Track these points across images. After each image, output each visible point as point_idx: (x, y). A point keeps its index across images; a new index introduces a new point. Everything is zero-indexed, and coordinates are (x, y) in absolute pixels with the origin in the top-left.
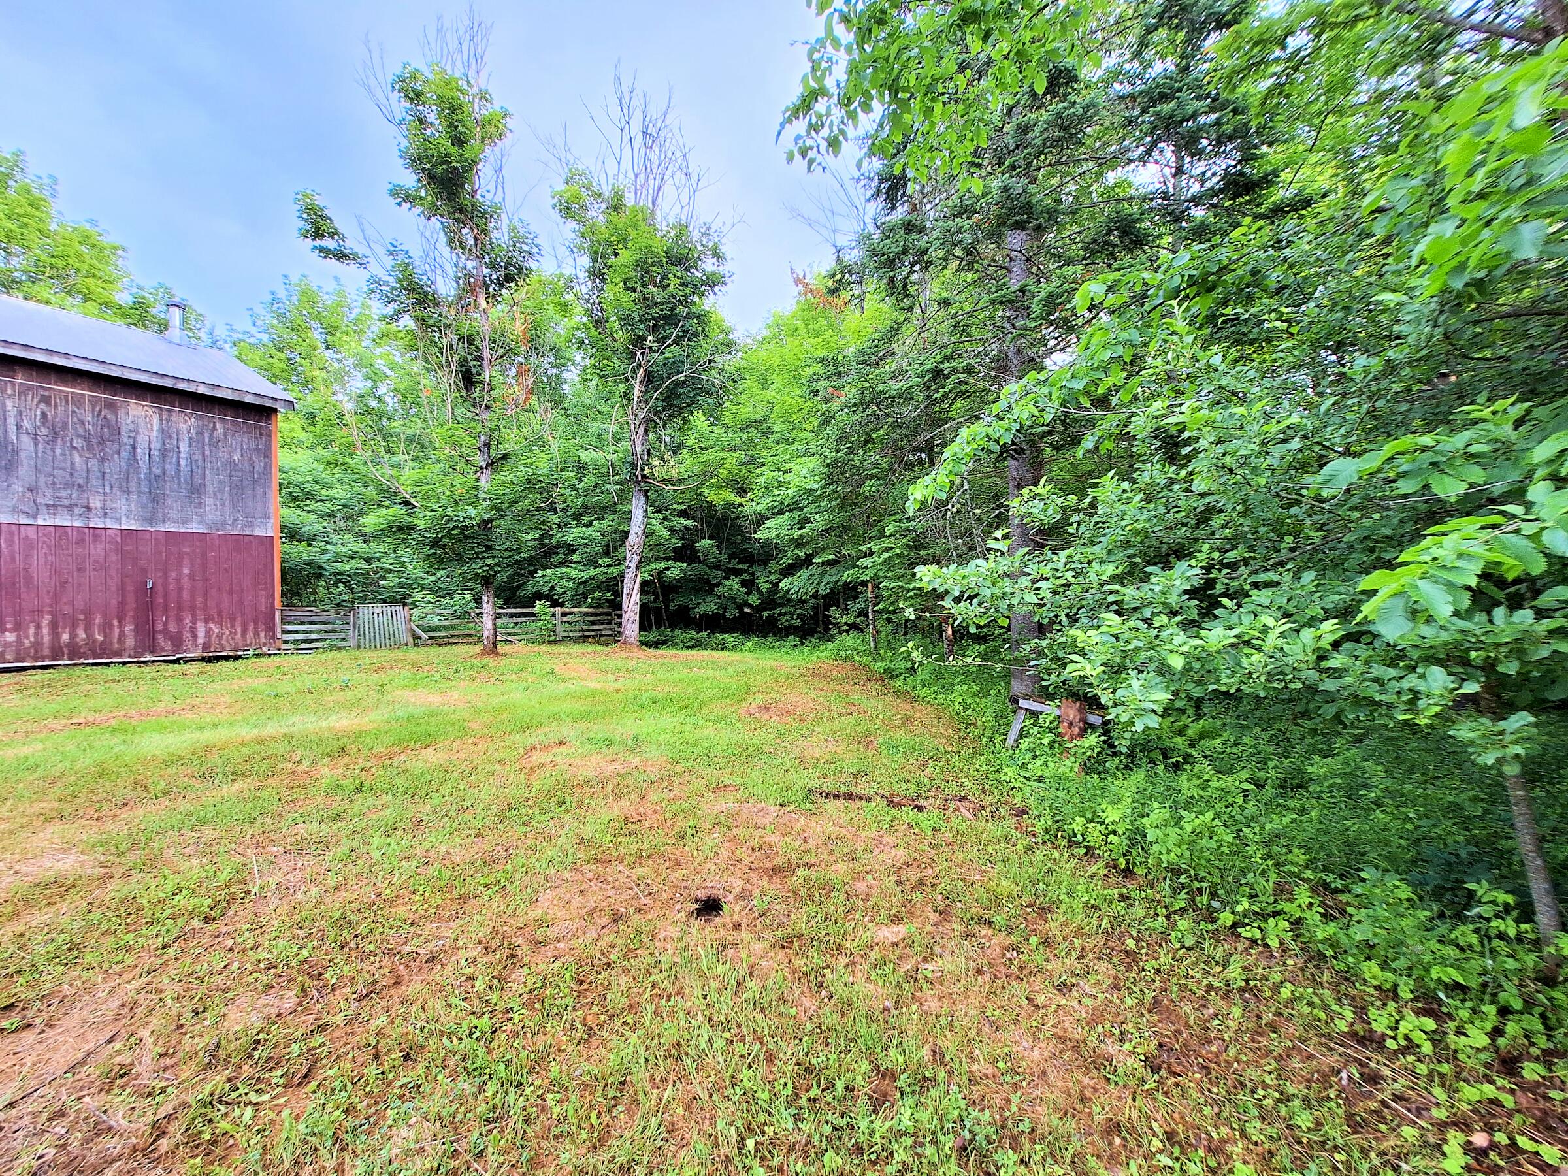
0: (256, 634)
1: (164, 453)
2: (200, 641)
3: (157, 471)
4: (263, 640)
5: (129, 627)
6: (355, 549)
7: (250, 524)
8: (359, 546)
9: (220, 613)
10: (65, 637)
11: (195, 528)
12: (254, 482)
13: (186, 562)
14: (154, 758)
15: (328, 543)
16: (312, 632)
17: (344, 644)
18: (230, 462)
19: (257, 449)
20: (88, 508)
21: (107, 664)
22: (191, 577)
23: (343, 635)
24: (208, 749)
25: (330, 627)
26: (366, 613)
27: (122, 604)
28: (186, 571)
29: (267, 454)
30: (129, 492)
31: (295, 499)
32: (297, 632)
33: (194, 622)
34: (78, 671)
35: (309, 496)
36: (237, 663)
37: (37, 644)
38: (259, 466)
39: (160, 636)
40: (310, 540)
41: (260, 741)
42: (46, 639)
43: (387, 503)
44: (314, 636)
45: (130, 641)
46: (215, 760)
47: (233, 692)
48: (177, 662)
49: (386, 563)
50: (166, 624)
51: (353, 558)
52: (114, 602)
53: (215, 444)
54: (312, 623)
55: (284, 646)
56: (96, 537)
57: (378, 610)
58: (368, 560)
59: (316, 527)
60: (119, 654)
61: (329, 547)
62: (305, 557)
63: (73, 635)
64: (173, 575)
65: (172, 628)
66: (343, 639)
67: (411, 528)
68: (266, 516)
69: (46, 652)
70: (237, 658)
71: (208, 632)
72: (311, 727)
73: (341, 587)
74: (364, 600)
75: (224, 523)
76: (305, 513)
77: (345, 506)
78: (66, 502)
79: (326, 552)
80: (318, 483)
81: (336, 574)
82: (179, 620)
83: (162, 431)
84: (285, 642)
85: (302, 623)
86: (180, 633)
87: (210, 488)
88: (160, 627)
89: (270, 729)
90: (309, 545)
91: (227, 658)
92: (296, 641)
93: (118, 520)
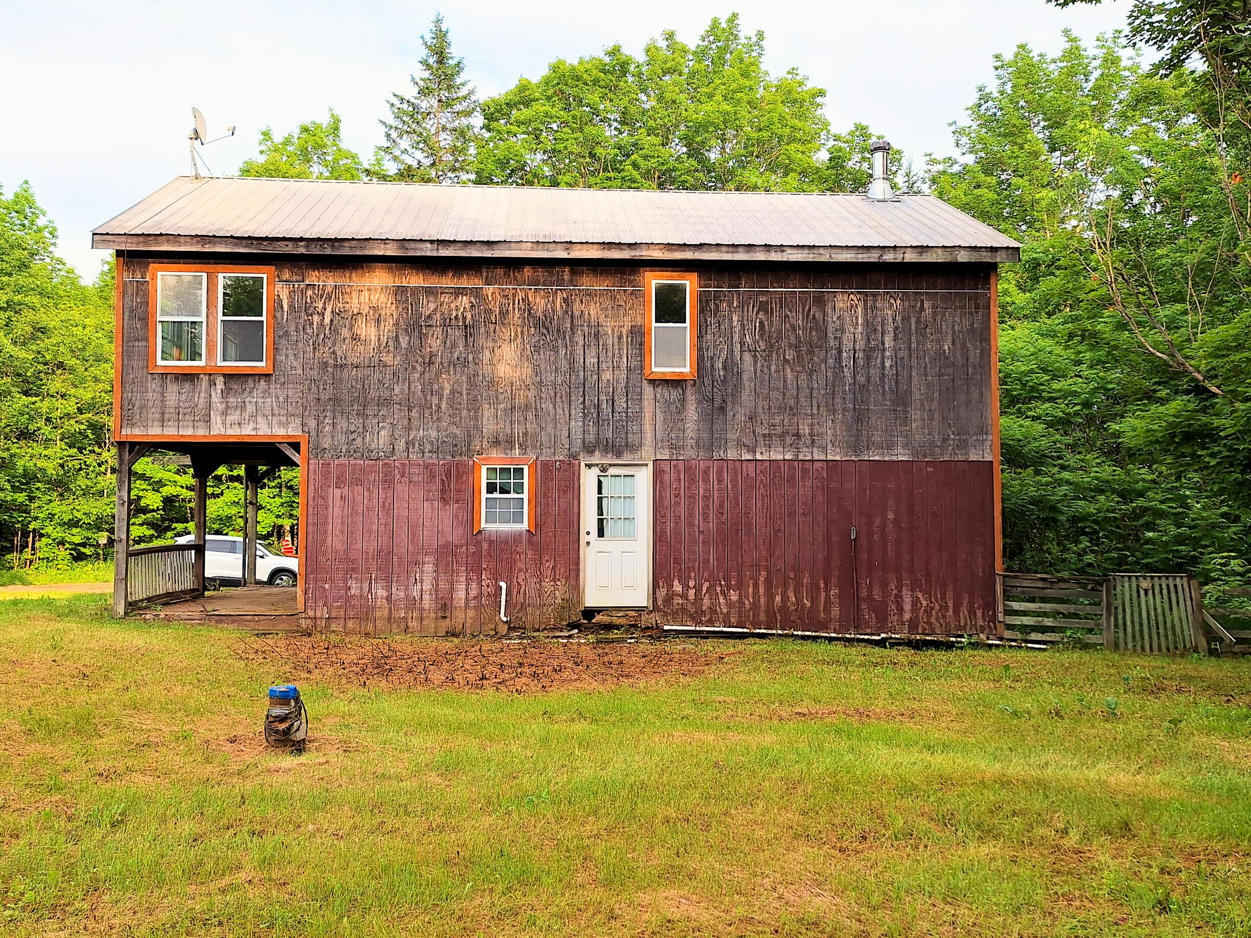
0: (972, 613)
1: (869, 353)
2: (907, 616)
3: (861, 379)
4: (980, 622)
5: (834, 591)
6: (1104, 476)
7: (963, 445)
8: (1109, 472)
9: (928, 576)
10: (778, 599)
11: (901, 455)
12: (968, 380)
13: (891, 502)
14: (885, 780)
15: (1063, 468)
16: (1045, 614)
17: (1092, 639)
18: (940, 354)
19: (972, 330)
20: (798, 435)
21: (815, 638)
22: (896, 522)
23: (1091, 624)
24: (945, 782)
25: (1072, 608)
26: (1125, 587)
27: (828, 559)
28: (891, 516)
29: (984, 336)
30: (834, 412)
31: (1014, 401)
32: (1025, 613)
33: (899, 589)
34: (790, 645)
35: (1034, 394)
36: (951, 655)
37: (755, 605)
38: (974, 355)
39: (864, 606)
40: (1038, 461)
41: (1004, 783)
42: (762, 600)
43: (1163, 393)
44: (1048, 622)
45: (835, 611)
46: (953, 800)
47: (955, 699)
48: (881, 643)
49: (1153, 500)
50: (870, 589)
51: (1102, 492)
52: (820, 557)
53: (922, 331)
54: (1044, 600)
55: (1008, 634)
56: (805, 471)
57: (1145, 584)
58: (1125, 495)
59: (1044, 443)
60: (826, 628)
61: (1066, 475)
62: (1032, 491)
63: (785, 598)
64: (878, 521)
65: (877, 595)
66: (1090, 631)
67: (1208, 435)
68: (983, 430)
69: (762, 617)
70: (950, 646)
71: (915, 603)
72: (1074, 775)
73: (1085, 543)
74: (1120, 564)
75: (932, 444)
76: (1028, 423)
77: (1086, 404)
78: (779, 430)
79: (1060, 482)
80: (1045, 371)
81: (1074, 520)
82: (885, 585)
83: (867, 323)
84: (1010, 627)
85: (1032, 600)
86: (884, 603)
87: (917, 396)
88: (864, 593)
89: (1016, 768)
90: (1037, 473)
91: (937, 645)
92: (1025, 629)
93: (824, 449)
